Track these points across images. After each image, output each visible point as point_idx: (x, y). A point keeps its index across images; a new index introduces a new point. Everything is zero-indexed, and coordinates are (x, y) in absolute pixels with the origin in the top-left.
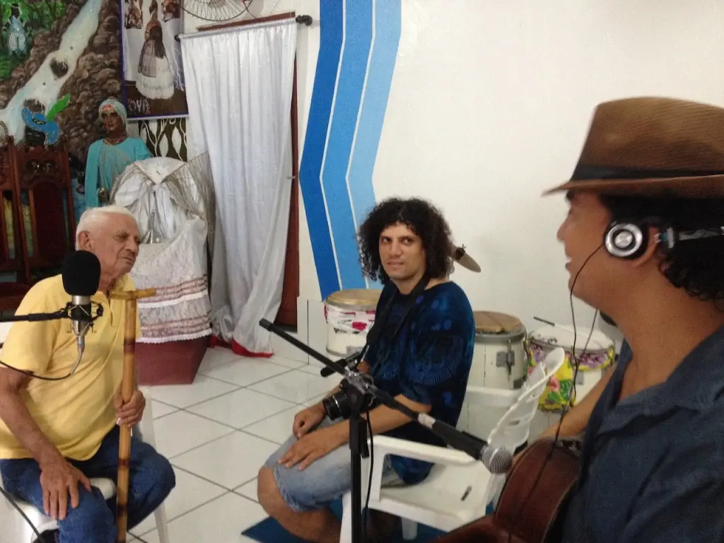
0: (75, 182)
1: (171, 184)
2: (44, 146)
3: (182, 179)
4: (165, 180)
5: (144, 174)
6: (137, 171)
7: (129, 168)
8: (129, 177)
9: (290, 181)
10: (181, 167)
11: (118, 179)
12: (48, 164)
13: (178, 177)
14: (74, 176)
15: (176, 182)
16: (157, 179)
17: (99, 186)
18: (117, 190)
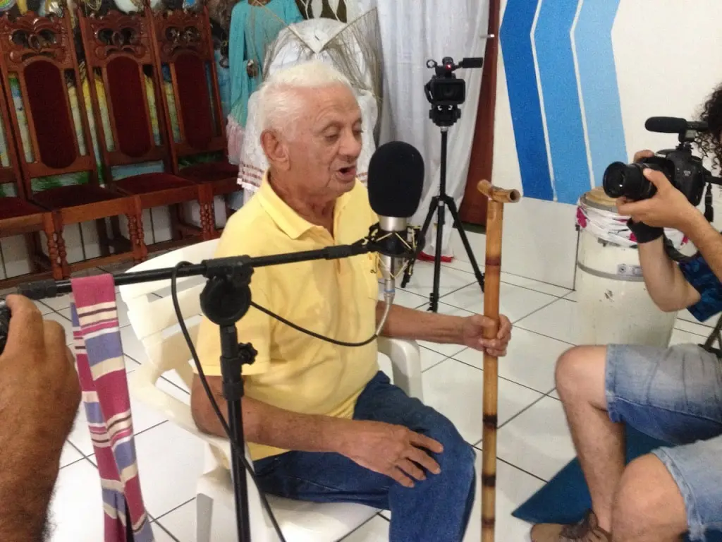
0: (218, 52)
1: (334, 52)
2: (182, 10)
3: (345, 44)
4: (326, 47)
5: (301, 41)
6: (293, 36)
7: (282, 33)
8: (283, 45)
9: (484, 42)
10: (343, 30)
11: (270, 47)
12: (189, 32)
13: (340, 42)
14: (215, 46)
15: (339, 49)
16: (317, 46)
17: (245, 57)
18: (270, 61)
